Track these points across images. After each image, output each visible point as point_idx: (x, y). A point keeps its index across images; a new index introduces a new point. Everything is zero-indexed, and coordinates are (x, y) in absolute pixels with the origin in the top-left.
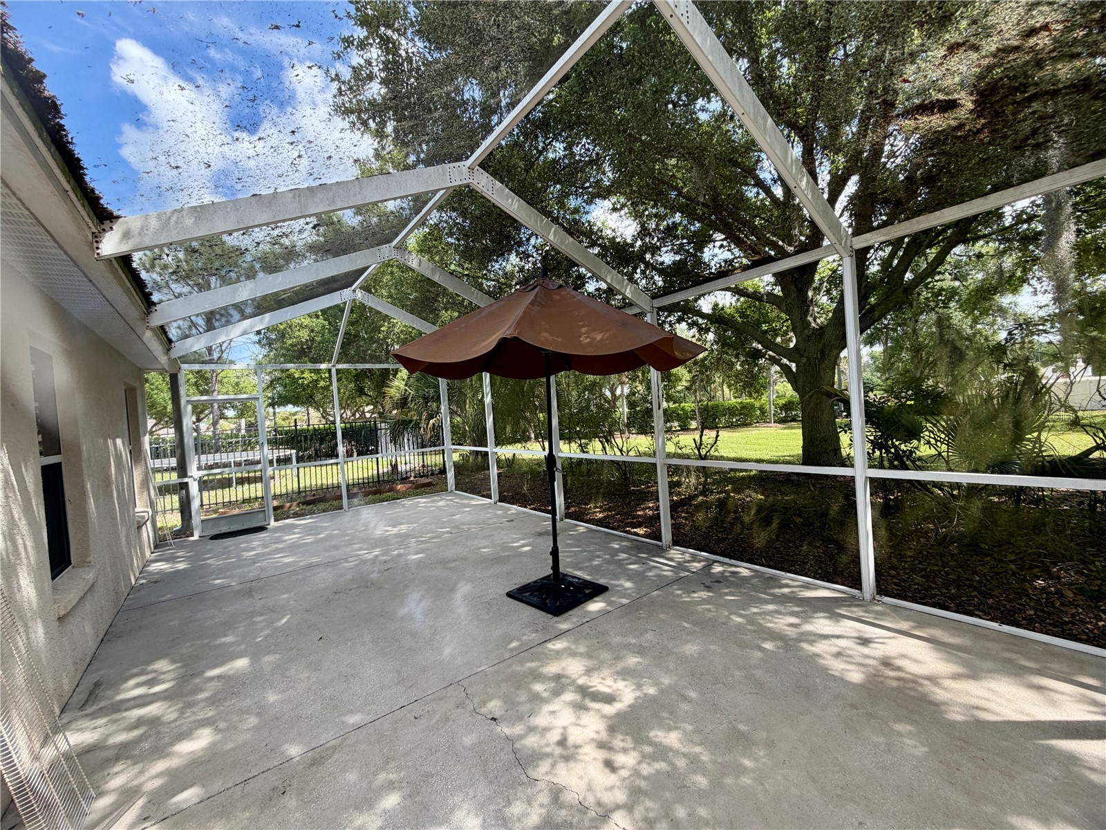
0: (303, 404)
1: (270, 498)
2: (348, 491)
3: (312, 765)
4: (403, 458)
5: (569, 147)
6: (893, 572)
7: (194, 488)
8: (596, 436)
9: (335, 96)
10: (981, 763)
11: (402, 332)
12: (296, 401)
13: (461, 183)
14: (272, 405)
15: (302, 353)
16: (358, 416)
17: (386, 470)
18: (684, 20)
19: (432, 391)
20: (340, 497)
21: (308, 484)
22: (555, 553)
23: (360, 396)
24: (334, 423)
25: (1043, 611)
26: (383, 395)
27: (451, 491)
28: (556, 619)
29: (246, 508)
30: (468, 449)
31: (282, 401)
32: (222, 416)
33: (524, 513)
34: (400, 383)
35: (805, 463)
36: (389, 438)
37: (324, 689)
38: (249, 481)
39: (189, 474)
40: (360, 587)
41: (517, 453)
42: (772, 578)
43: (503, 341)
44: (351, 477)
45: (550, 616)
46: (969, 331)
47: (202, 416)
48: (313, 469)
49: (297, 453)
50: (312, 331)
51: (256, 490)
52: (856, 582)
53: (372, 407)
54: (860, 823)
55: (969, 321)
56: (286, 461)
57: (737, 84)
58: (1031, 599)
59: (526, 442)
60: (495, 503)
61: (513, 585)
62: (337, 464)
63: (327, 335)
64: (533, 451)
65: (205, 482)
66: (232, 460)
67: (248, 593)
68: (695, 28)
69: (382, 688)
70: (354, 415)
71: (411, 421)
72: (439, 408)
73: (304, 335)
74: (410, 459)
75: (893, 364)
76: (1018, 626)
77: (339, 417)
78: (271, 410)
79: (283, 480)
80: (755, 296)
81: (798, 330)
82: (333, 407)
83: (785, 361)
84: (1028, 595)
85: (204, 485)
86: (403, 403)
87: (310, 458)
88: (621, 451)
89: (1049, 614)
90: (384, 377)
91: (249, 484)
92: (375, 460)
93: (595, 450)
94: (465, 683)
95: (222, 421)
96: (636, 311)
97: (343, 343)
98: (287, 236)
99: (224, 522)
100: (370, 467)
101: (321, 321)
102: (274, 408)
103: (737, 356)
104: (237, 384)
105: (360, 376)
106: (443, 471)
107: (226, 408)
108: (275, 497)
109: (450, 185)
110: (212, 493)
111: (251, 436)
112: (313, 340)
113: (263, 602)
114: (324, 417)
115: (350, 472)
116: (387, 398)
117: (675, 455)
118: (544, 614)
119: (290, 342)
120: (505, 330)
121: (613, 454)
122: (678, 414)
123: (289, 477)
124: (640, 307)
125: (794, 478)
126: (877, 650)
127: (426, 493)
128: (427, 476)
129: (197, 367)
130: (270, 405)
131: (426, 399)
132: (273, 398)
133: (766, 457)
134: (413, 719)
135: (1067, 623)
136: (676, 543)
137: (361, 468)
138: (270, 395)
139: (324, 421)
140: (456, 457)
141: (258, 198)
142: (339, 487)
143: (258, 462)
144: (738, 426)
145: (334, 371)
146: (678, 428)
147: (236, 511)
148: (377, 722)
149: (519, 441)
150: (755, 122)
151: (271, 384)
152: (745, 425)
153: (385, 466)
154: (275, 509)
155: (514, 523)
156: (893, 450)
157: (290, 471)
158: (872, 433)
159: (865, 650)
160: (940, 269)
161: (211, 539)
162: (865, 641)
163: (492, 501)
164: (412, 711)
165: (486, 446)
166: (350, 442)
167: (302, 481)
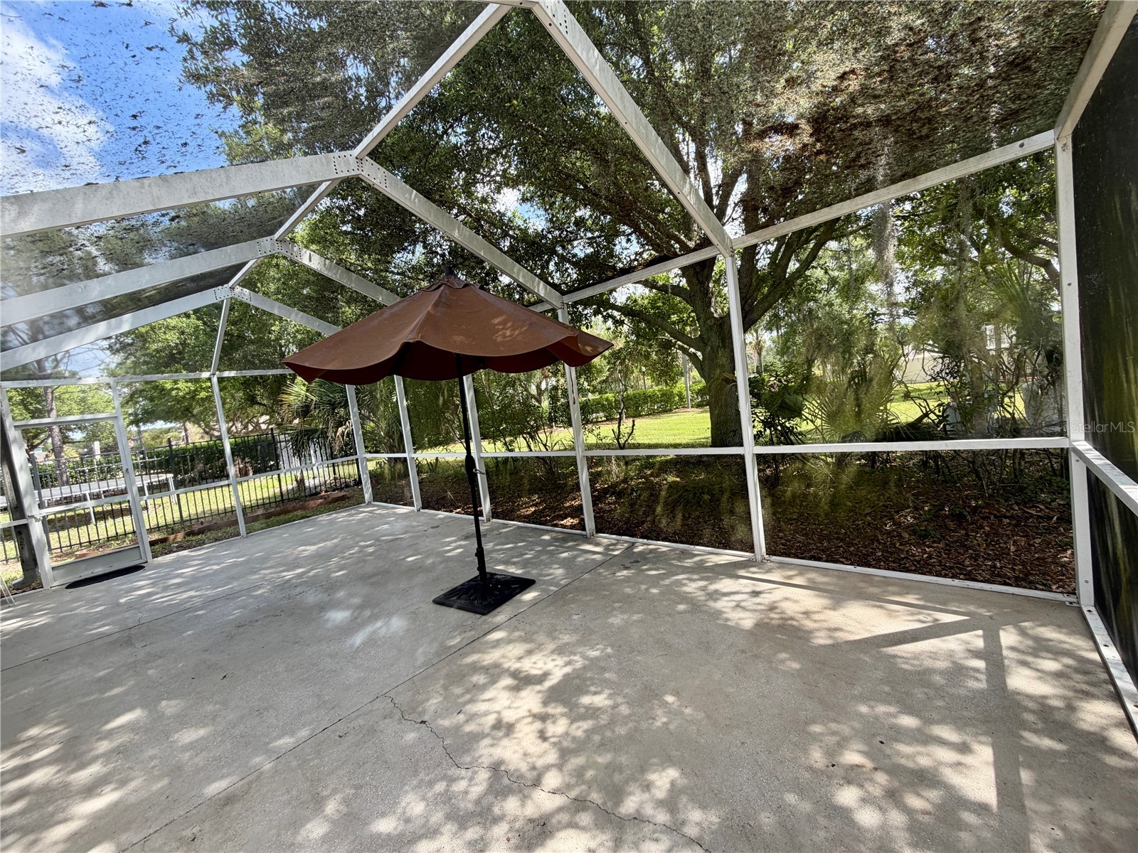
0: (176, 419)
1: (144, 532)
2: (245, 514)
3: (226, 805)
4: (310, 472)
5: (471, 133)
6: (781, 534)
7: (37, 530)
8: (521, 433)
9: (185, 60)
10: (833, 678)
11: (297, 331)
12: (168, 415)
13: (348, 174)
14: (136, 422)
15: (172, 359)
16: (251, 428)
17: (290, 487)
18: (563, 29)
19: (337, 396)
20: (236, 523)
21: (193, 511)
22: (480, 554)
23: (251, 406)
24: (220, 438)
25: (888, 552)
26: (280, 403)
27: (369, 503)
28: (484, 617)
29: (115, 545)
30: (384, 456)
31: (148, 416)
32: (65, 440)
33: (450, 517)
34: (298, 390)
35: (714, 445)
36: (291, 452)
37: (233, 728)
38: (113, 514)
39: (28, 513)
40: (268, 617)
41: (439, 456)
42: (683, 552)
43: (406, 346)
44: (247, 498)
45: (478, 616)
46: (847, 316)
47: (36, 442)
48: (197, 494)
49: (175, 477)
50: (183, 333)
51: (126, 524)
52: (750, 548)
53: (268, 417)
54: (743, 743)
55: (846, 307)
56: (163, 486)
57: (619, 95)
58: (880, 543)
59: (448, 444)
60: (419, 510)
61: (439, 592)
62: (228, 485)
63: (202, 337)
64: (454, 453)
65: (50, 521)
66: (87, 493)
67: (126, 642)
68: (574, 37)
69: (300, 715)
70: (246, 427)
71: (316, 431)
72: (348, 414)
73: (173, 338)
74: (318, 473)
75: (788, 348)
76: (869, 566)
77: (226, 432)
78: (134, 428)
79: (160, 510)
80: (663, 289)
81: (702, 320)
82: (218, 421)
83: (692, 350)
84: (878, 541)
85: (52, 525)
86: (305, 411)
87: (193, 482)
88: (545, 445)
89: (891, 553)
90: (278, 386)
91: (114, 518)
92: (276, 476)
93: (521, 447)
94: (392, 694)
95: (66, 447)
96: (548, 307)
97: (224, 345)
98: (138, 229)
99: (83, 566)
100: (271, 485)
101: (193, 320)
102: (137, 426)
103: (650, 346)
104: (83, 400)
105: (248, 383)
106: (358, 482)
107: (71, 430)
108: (150, 531)
109: (337, 176)
110: (63, 534)
111: (109, 462)
112: (184, 344)
113: (148, 649)
114: (207, 433)
115: (246, 493)
116: (285, 407)
117: (597, 446)
118: (472, 614)
119: (154, 346)
120: (408, 335)
121: (539, 450)
122: (603, 405)
123: (167, 505)
124: (551, 304)
125: (705, 459)
126: (766, 599)
127: (341, 508)
128: (341, 489)
129: (24, 384)
130: (132, 423)
131: (333, 406)
132: (136, 415)
133: (684, 442)
134: (337, 738)
135: (903, 559)
136: (599, 530)
137: (260, 488)
138: (131, 411)
139: (207, 438)
140: (372, 466)
141: (94, 187)
142: (233, 511)
143: (124, 492)
144: (660, 413)
145: (215, 380)
146: (604, 419)
147: (100, 552)
148: (298, 749)
149: (440, 444)
150: (638, 131)
151: (131, 399)
152: (665, 411)
153: (289, 482)
154: (152, 543)
155: (439, 529)
156: (779, 428)
157: (168, 500)
158: (762, 412)
159: (757, 600)
160: (814, 264)
161: (67, 588)
162: (756, 594)
163: (415, 509)
164: (335, 731)
165: (404, 452)
166: (243, 459)
167: (184, 508)
